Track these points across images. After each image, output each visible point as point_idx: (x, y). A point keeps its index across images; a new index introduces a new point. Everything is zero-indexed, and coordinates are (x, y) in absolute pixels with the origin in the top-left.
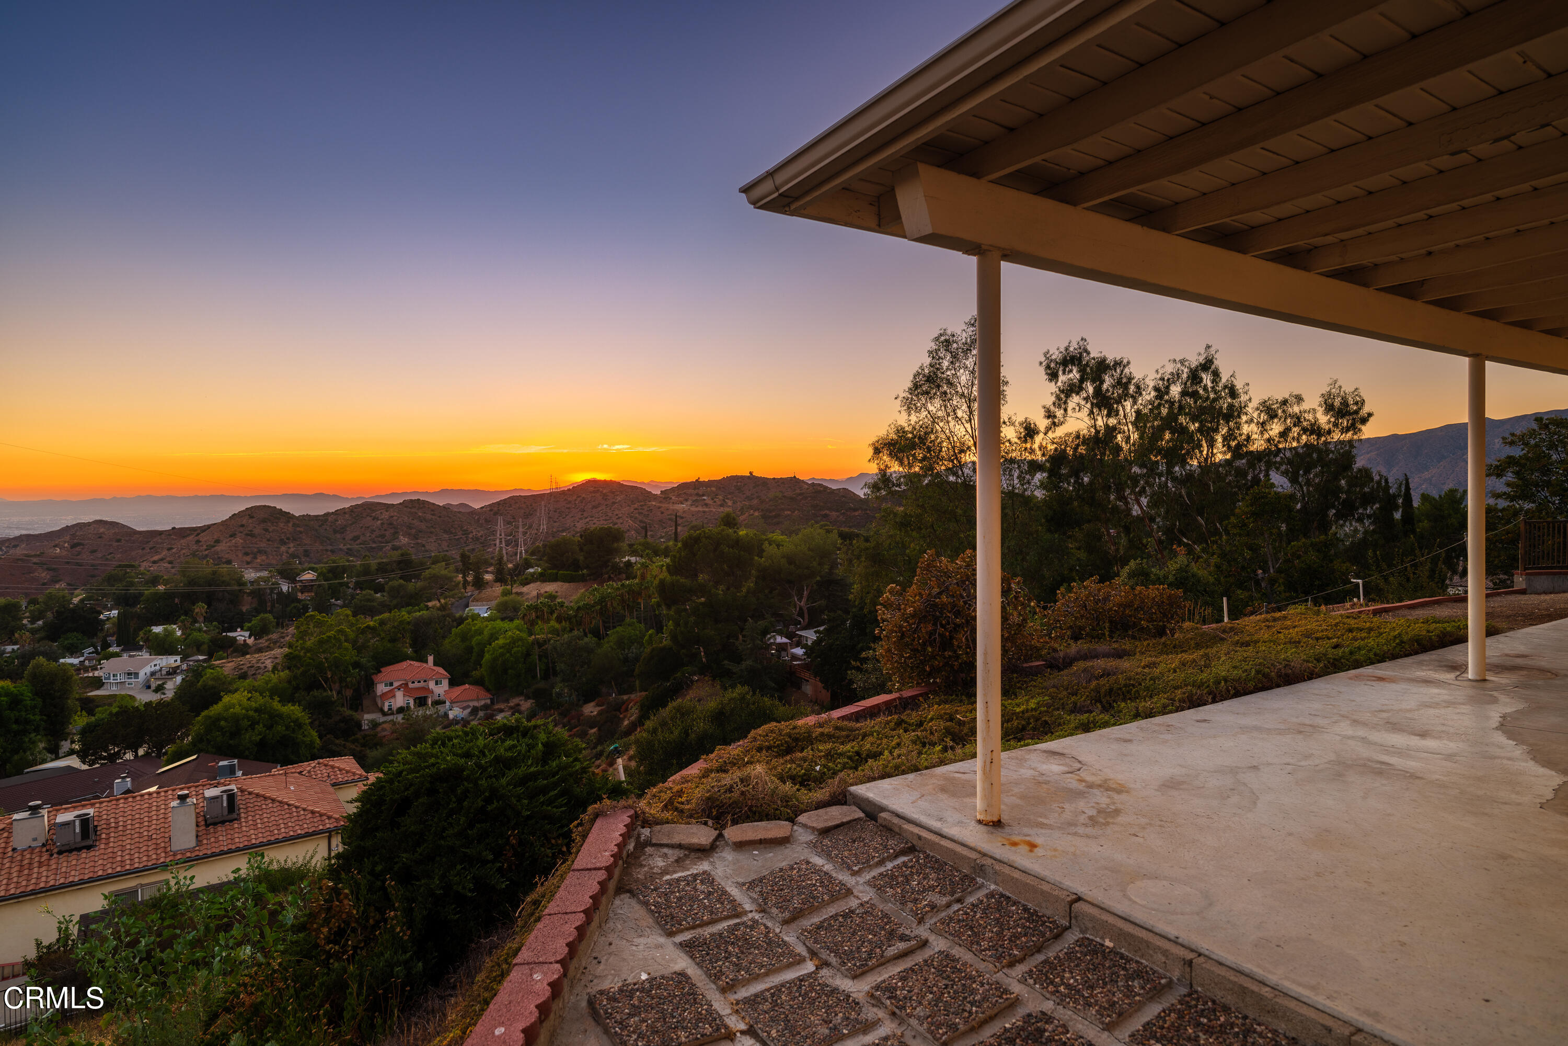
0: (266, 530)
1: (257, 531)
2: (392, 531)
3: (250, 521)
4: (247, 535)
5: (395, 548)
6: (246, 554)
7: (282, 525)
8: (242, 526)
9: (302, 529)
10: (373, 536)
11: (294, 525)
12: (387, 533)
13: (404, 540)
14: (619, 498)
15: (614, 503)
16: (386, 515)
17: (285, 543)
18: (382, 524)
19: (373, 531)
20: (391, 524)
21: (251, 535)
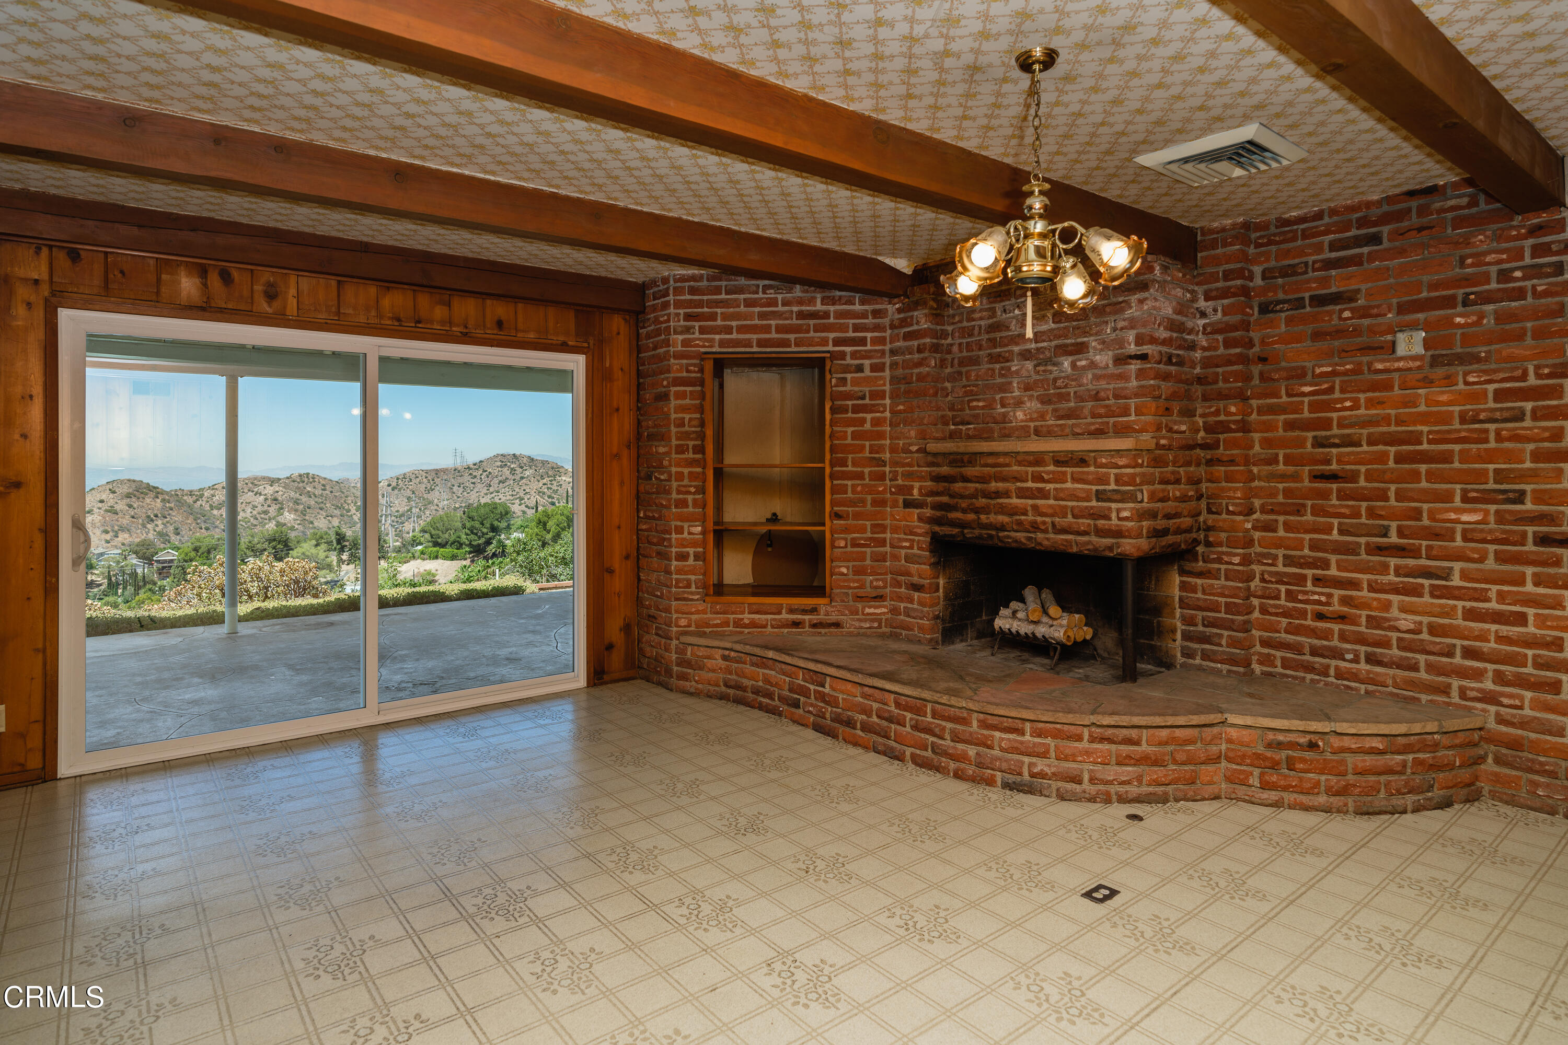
0: (130, 506)
1: (121, 506)
2: (277, 507)
3: (111, 496)
4: (106, 511)
5: (279, 524)
6: (107, 532)
7: (148, 500)
8: (102, 501)
9: (172, 505)
10: (255, 512)
11: (163, 500)
12: (271, 509)
13: (288, 517)
14: (527, 473)
15: (522, 478)
16: (269, 490)
17: (152, 520)
18: (266, 499)
19: (254, 507)
20: (276, 500)
21: (112, 511)
